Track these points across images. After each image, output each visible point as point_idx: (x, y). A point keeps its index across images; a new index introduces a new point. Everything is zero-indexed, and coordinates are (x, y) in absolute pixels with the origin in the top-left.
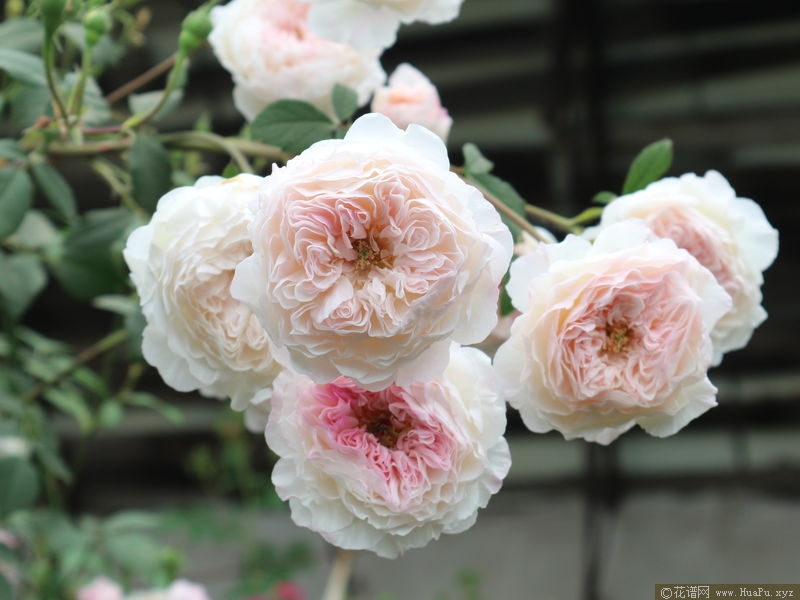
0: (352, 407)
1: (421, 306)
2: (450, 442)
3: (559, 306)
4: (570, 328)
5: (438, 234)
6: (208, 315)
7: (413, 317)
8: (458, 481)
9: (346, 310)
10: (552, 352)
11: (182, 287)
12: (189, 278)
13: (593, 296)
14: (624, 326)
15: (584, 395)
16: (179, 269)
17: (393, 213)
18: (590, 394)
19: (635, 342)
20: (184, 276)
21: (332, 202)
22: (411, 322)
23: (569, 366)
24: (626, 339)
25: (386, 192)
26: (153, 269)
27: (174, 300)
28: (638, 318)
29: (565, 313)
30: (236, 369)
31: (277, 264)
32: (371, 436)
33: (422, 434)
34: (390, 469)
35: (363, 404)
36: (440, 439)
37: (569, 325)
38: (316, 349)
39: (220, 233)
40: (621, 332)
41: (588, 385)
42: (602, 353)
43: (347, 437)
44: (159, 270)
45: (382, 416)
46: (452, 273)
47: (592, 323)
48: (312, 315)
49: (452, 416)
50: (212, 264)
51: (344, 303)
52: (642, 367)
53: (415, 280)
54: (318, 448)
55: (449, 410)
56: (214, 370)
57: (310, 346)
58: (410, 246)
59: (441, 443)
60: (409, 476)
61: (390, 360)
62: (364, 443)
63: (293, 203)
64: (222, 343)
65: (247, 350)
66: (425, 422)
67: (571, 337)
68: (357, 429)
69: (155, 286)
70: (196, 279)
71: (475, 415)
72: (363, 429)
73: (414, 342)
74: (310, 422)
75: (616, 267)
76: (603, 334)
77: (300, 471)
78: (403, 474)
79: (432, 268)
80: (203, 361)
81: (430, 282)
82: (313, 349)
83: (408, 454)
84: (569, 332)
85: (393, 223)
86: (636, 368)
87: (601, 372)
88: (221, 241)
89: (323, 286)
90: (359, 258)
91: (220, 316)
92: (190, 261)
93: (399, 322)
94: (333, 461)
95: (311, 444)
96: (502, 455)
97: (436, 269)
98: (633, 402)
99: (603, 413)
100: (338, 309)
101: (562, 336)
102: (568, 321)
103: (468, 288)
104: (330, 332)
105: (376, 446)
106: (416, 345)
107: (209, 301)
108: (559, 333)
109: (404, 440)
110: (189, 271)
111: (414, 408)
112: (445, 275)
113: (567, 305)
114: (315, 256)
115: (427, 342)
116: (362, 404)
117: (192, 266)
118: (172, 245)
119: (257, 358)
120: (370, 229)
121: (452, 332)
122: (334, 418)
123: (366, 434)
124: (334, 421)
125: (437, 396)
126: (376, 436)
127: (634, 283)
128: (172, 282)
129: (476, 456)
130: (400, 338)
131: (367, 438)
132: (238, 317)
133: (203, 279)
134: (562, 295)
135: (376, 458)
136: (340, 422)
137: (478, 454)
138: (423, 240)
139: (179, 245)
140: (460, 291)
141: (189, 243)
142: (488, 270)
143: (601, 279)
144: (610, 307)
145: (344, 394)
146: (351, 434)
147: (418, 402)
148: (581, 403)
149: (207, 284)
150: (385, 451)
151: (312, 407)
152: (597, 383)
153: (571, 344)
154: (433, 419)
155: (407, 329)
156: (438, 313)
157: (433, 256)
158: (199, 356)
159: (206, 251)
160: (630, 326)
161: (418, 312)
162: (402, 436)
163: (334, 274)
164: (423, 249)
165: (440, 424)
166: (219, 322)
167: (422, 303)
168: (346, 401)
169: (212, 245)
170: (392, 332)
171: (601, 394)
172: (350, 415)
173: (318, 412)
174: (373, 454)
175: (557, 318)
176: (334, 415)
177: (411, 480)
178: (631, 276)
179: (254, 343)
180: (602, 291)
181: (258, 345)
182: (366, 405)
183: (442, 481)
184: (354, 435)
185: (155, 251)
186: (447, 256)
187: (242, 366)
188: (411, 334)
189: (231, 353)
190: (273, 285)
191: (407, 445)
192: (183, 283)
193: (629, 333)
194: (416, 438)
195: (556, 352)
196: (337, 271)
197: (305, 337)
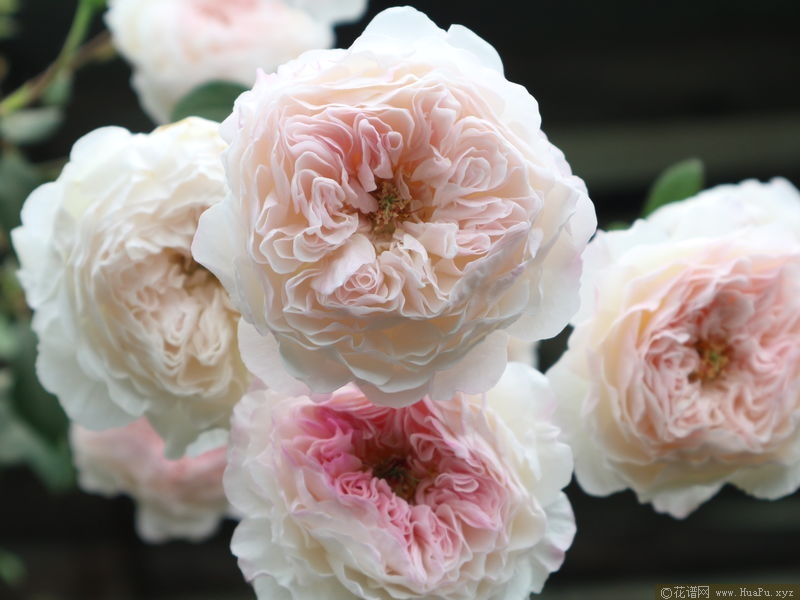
0: (353, 441)
1: (478, 273)
2: (499, 489)
3: (638, 307)
4: (657, 337)
5: (504, 168)
6: (139, 315)
7: (465, 290)
8: (508, 550)
9: (366, 280)
10: (629, 371)
11: (103, 269)
12: (113, 257)
13: (688, 293)
14: (721, 341)
15: (670, 434)
16: (101, 243)
17: (435, 141)
18: (681, 433)
19: (735, 365)
20: (106, 255)
21: (349, 119)
22: (462, 297)
23: (653, 390)
24: (725, 360)
25: (427, 107)
26: (59, 248)
27: (92, 289)
28: (740, 330)
29: (647, 317)
30: (176, 391)
31: (266, 206)
32: (383, 482)
33: (457, 479)
34: (411, 531)
35: (370, 436)
36: (486, 486)
37: (653, 334)
38: (318, 337)
39: (161, 194)
40: (718, 349)
41: (676, 422)
42: (692, 378)
43: (348, 483)
44: (69, 250)
45: (394, 456)
46: (523, 225)
47: (683, 332)
48: (315, 285)
49: (499, 455)
50: (147, 239)
51: (363, 268)
52: (749, 398)
53: (469, 236)
54: (305, 498)
55: (494, 445)
56: (142, 397)
57: (309, 333)
58: (462, 185)
59: (485, 493)
60: (439, 540)
61: (429, 356)
62: (374, 492)
63: (289, 119)
64: (159, 354)
65: (194, 366)
66: (463, 460)
67: (656, 351)
68: (360, 474)
69: (61, 273)
70: (126, 258)
71: (530, 455)
72: (369, 473)
73: (465, 327)
74: (293, 460)
75: (715, 256)
76: (694, 353)
77: (279, 534)
78: (431, 538)
79: (492, 218)
80: (127, 385)
81: (493, 239)
82: (313, 337)
83: (434, 511)
84: (655, 344)
85: (436, 152)
86: (739, 402)
87: (693, 405)
88: (163, 205)
89: (334, 241)
90: (382, 208)
91: (155, 315)
92: (117, 232)
93: (446, 296)
94: (328, 516)
95: (292, 494)
96: (563, 517)
97: (499, 220)
98: (738, 445)
99: (695, 463)
100: (354, 277)
101: (645, 349)
102: (653, 327)
103: (542, 252)
104: (340, 310)
105: (390, 498)
106: (465, 335)
107: (140, 296)
108: (638, 345)
109: (426, 492)
110: (116, 245)
111: (448, 438)
112: (514, 228)
113: (652, 305)
114: (322, 196)
115: (483, 330)
116: (368, 436)
117: (120, 239)
118: (91, 210)
119: (207, 379)
120: (398, 166)
121: (519, 315)
122: (329, 454)
123: (375, 480)
124: (329, 460)
125: (480, 425)
126: (389, 484)
127: (742, 278)
128: (88, 265)
129: (533, 514)
130: (445, 321)
131: (376, 486)
132: (184, 315)
133: (137, 257)
134: (640, 294)
135: (391, 513)
136: (339, 460)
137: (536, 512)
138: (482, 177)
139: (99, 211)
140: (534, 254)
141: (116, 206)
142: (568, 229)
143: (696, 272)
144: (706, 311)
145: (346, 423)
146: (353, 479)
147: (452, 434)
148: (666, 447)
149: (139, 266)
150: (405, 506)
151: (298, 439)
152: (687, 420)
153: (655, 361)
154: (474, 456)
155: (455, 310)
156: (501, 286)
157: (497, 201)
158: (122, 375)
159: (140, 217)
160: (731, 340)
161: (473, 283)
162: (425, 485)
163: (348, 227)
164: (484, 189)
165: (484, 464)
166: (154, 323)
167: (481, 268)
168: (345, 432)
169: (150, 210)
170: (436, 310)
171: (695, 435)
172: (351, 452)
173: (305, 447)
174: (387, 507)
175: (636, 325)
176: (328, 450)
177: (443, 544)
178: (738, 269)
179: (204, 356)
180: (698, 287)
181: (210, 358)
182: (373, 439)
183: (490, 546)
184: (357, 481)
185: (63, 221)
186: (517, 202)
187: (185, 389)
188: (459, 316)
189: (171, 368)
190: (259, 238)
191: (432, 497)
192: (105, 263)
193: (728, 351)
194: (449, 485)
195: (635, 373)
196: (352, 222)
197: (302, 319)
